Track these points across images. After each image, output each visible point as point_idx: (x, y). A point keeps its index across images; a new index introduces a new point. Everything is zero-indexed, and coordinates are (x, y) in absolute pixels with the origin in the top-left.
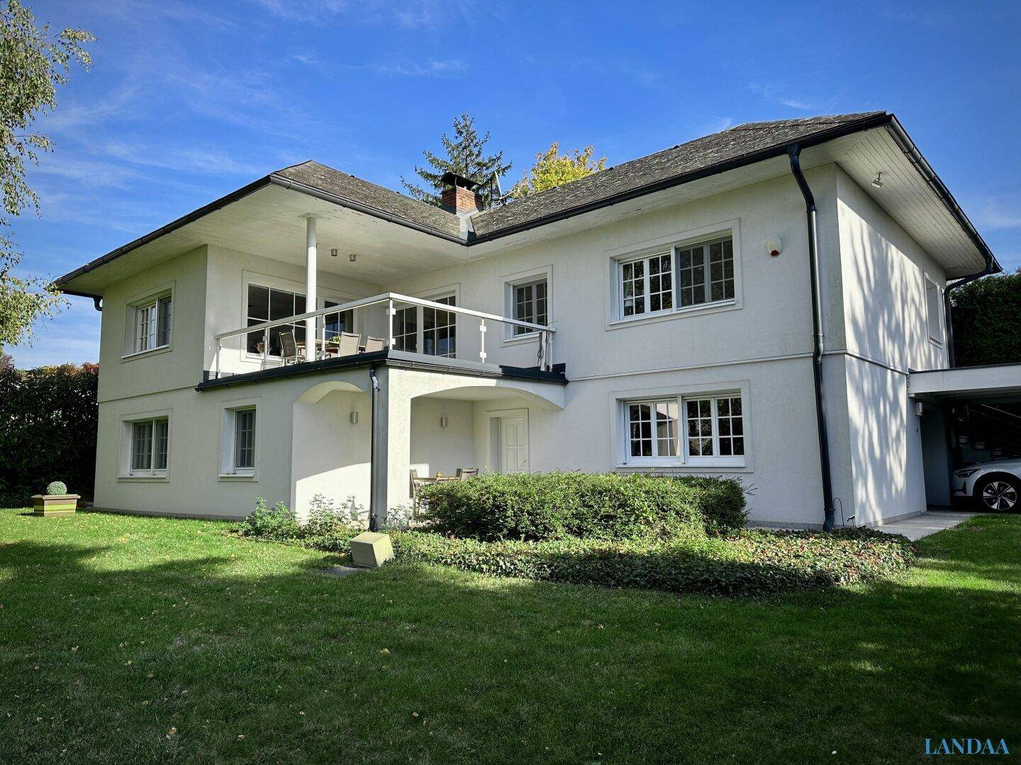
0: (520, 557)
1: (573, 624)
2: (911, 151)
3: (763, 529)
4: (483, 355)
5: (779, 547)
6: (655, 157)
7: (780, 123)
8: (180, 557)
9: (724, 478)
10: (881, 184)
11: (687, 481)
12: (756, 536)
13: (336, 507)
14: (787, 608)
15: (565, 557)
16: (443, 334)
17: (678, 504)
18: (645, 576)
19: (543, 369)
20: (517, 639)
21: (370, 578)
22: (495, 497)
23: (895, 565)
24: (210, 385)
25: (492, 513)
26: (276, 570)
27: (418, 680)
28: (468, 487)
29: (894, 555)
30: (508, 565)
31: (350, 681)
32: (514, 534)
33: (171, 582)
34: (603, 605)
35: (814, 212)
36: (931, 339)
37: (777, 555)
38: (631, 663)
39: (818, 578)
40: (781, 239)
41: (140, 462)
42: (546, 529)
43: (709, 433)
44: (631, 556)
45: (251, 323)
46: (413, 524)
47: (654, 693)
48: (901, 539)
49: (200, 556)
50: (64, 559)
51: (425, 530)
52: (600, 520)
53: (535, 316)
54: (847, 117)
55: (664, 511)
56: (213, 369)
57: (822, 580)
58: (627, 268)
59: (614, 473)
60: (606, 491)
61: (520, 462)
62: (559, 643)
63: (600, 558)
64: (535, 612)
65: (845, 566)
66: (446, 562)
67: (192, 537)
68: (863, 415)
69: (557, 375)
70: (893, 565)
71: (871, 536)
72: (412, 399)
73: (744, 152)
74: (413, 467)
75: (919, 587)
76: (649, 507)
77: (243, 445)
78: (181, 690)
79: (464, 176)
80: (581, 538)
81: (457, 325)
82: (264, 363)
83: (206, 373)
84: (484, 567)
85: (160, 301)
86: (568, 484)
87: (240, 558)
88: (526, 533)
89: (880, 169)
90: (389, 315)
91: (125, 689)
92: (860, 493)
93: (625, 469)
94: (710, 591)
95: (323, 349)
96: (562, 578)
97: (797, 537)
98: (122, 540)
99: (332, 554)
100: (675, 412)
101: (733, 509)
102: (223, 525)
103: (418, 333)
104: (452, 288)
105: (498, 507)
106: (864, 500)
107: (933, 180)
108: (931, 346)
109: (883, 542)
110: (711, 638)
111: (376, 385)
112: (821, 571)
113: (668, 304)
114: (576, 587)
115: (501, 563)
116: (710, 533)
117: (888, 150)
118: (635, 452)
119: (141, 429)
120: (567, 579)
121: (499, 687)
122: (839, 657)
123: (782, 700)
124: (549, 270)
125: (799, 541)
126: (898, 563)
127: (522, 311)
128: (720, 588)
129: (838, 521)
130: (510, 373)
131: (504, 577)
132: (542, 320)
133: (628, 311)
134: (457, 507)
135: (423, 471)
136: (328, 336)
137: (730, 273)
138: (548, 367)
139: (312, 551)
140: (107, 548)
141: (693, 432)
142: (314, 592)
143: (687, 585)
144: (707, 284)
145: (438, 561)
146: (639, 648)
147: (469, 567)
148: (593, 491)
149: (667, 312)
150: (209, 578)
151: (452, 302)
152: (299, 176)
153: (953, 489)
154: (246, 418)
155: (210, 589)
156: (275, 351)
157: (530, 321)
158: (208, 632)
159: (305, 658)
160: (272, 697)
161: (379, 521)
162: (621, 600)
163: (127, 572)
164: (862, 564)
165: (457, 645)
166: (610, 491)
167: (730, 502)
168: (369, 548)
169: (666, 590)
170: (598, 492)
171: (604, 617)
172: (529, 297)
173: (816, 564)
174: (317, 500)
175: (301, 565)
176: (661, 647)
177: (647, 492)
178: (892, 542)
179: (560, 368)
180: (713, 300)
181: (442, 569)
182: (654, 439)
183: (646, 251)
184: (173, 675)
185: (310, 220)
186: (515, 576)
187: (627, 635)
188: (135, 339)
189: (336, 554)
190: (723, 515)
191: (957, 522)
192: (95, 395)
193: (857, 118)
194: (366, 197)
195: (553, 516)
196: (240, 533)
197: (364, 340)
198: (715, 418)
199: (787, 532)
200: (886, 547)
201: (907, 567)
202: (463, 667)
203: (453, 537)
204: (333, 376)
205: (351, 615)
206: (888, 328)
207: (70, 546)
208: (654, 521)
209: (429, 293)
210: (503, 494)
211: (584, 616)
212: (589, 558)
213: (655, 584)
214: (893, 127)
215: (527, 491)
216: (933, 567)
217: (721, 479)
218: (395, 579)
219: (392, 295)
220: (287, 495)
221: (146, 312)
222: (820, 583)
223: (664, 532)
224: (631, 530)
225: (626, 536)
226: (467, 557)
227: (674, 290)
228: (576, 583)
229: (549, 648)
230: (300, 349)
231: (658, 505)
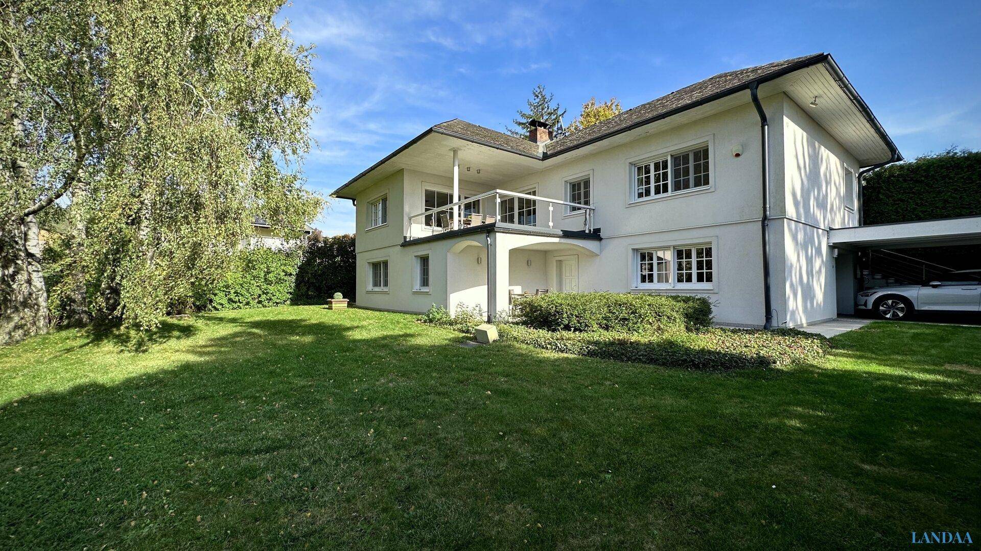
0: (569, 342)
1: (599, 384)
2: (841, 80)
3: (723, 327)
4: (551, 224)
5: (734, 340)
6: (658, 100)
7: (744, 70)
8: (391, 333)
9: (699, 296)
10: (816, 105)
11: (675, 298)
12: (719, 332)
13: (470, 309)
14: (738, 379)
15: (596, 343)
16: (529, 213)
17: (669, 312)
18: (646, 356)
19: (587, 232)
20: (564, 391)
21: (485, 349)
22: (556, 306)
23: (816, 354)
24: (408, 244)
25: (555, 315)
26: (437, 342)
27: (505, 411)
28: (541, 301)
29: (815, 347)
30: (563, 346)
31: (467, 409)
32: (567, 328)
33: (384, 346)
34: (618, 372)
35: (766, 127)
36: (847, 207)
37: (732, 345)
38: (634, 411)
39: (761, 361)
40: (742, 145)
41: (376, 284)
42: (586, 325)
43: (690, 269)
44: (638, 343)
45: (427, 210)
46: (510, 320)
47: (647, 432)
48: (819, 336)
49: (401, 333)
50: (336, 332)
51: (517, 324)
52: (619, 321)
53: (582, 200)
54: (794, 60)
55: (659, 316)
56: (408, 235)
57: (763, 362)
58: (639, 169)
59: (629, 293)
60: (624, 304)
61: (573, 285)
62: (590, 395)
63: (618, 344)
64: (577, 375)
65: (780, 354)
66: (527, 343)
67: (398, 322)
68: (796, 255)
69: (595, 235)
70: (814, 353)
71: (798, 335)
72: (510, 250)
73: (719, 90)
74: (511, 288)
75: (834, 370)
76: (650, 313)
77: (424, 275)
78: (379, 407)
79: (542, 121)
80: (608, 331)
81: (536, 207)
82: (433, 231)
83: (405, 238)
84: (549, 346)
85: (382, 200)
86: (600, 299)
87: (419, 335)
88: (575, 327)
89: (816, 94)
90: (496, 203)
91: (352, 405)
92: (791, 304)
93: (637, 290)
94: (687, 366)
95: (462, 223)
96: (595, 355)
97: (747, 333)
98: (364, 323)
99: (466, 335)
100: (669, 256)
101: (704, 315)
102: (414, 317)
103: (515, 212)
104: (533, 186)
105: (558, 312)
106: (795, 308)
107: (855, 98)
108: (846, 211)
109: (807, 338)
110: (687, 397)
111: (489, 242)
112: (764, 357)
113: (665, 190)
114: (602, 361)
115: (559, 345)
116: (688, 329)
117: (823, 80)
118: (643, 279)
119: (376, 266)
120: (598, 356)
121: (551, 421)
122: (776, 415)
123: (735, 443)
124: (591, 172)
125: (747, 336)
126: (818, 353)
127: (575, 198)
128: (694, 365)
129: (774, 324)
130: (567, 234)
131: (560, 353)
132: (587, 203)
133: (640, 195)
134: (535, 312)
135: (518, 290)
136: (466, 216)
137: (706, 168)
138: (590, 230)
139: (456, 332)
140: (357, 327)
141: (680, 267)
142: (454, 356)
143: (672, 362)
144: (692, 176)
145: (523, 342)
146: (640, 401)
147: (540, 346)
148: (615, 304)
149: (665, 195)
150: (403, 345)
151: (534, 194)
152: (448, 127)
153: (856, 304)
154: (425, 260)
155: (402, 352)
156: (439, 225)
157: (580, 203)
158: (397, 376)
159: (445, 394)
160: (425, 416)
161: (492, 317)
162: (631, 370)
163: (364, 340)
164: (792, 353)
165: (529, 392)
166: (626, 304)
167: (702, 311)
168: (485, 333)
169: (659, 364)
170: (619, 304)
171: (618, 380)
172: (579, 189)
173: (760, 352)
174: (461, 305)
175: (450, 340)
176: (654, 401)
177: (649, 305)
178: (814, 339)
179: (597, 231)
180: (695, 186)
181: (525, 346)
182: (655, 273)
183: (650, 158)
184: (376, 399)
185: (455, 151)
186: (566, 352)
187: (633, 392)
188: (372, 220)
189: (469, 335)
190: (697, 319)
191: (861, 326)
192: (354, 250)
193: (801, 60)
194: (485, 136)
195: (590, 318)
196: (423, 321)
197: (484, 218)
198: (694, 260)
199: (739, 329)
200: (809, 342)
201: (824, 355)
202: (532, 406)
203: (532, 328)
204: (468, 238)
205: (472, 370)
206: (817, 199)
207: (340, 325)
208: (653, 322)
209: (521, 190)
210: (561, 305)
211: (606, 379)
212: (612, 344)
213: (651, 361)
214: (829, 63)
215: (576, 303)
216: (843, 355)
217: (697, 297)
218: (498, 351)
219: (498, 191)
220: (445, 303)
221: (376, 206)
222: (762, 364)
223: (659, 328)
224: (638, 327)
225: (635, 330)
226: (539, 340)
227: (669, 182)
228: (602, 359)
229: (583, 397)
230: (451, 223)
231: (656, 313)
